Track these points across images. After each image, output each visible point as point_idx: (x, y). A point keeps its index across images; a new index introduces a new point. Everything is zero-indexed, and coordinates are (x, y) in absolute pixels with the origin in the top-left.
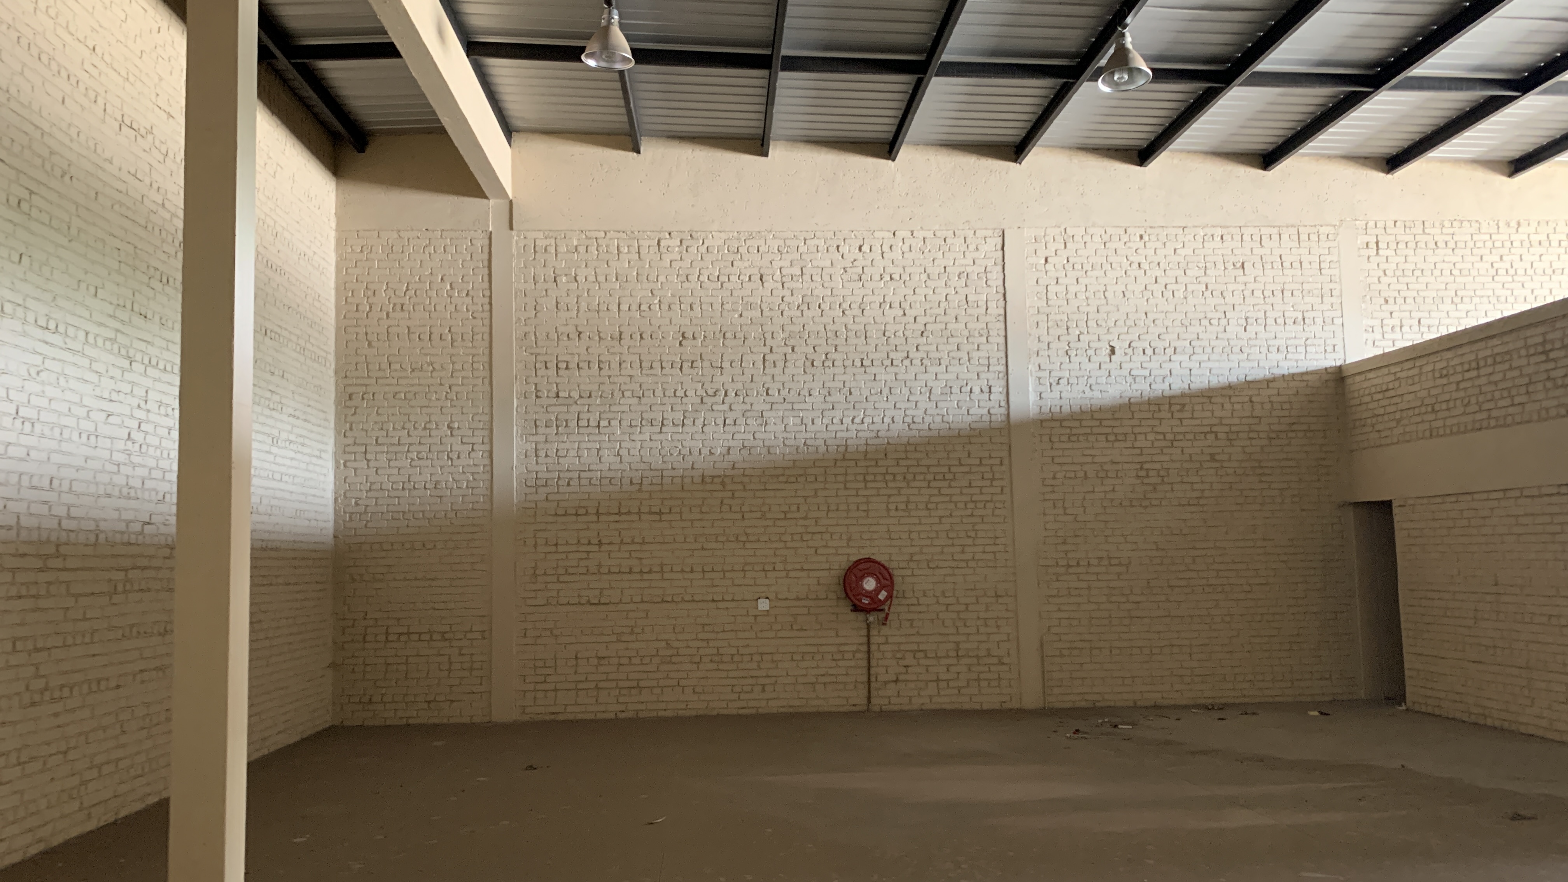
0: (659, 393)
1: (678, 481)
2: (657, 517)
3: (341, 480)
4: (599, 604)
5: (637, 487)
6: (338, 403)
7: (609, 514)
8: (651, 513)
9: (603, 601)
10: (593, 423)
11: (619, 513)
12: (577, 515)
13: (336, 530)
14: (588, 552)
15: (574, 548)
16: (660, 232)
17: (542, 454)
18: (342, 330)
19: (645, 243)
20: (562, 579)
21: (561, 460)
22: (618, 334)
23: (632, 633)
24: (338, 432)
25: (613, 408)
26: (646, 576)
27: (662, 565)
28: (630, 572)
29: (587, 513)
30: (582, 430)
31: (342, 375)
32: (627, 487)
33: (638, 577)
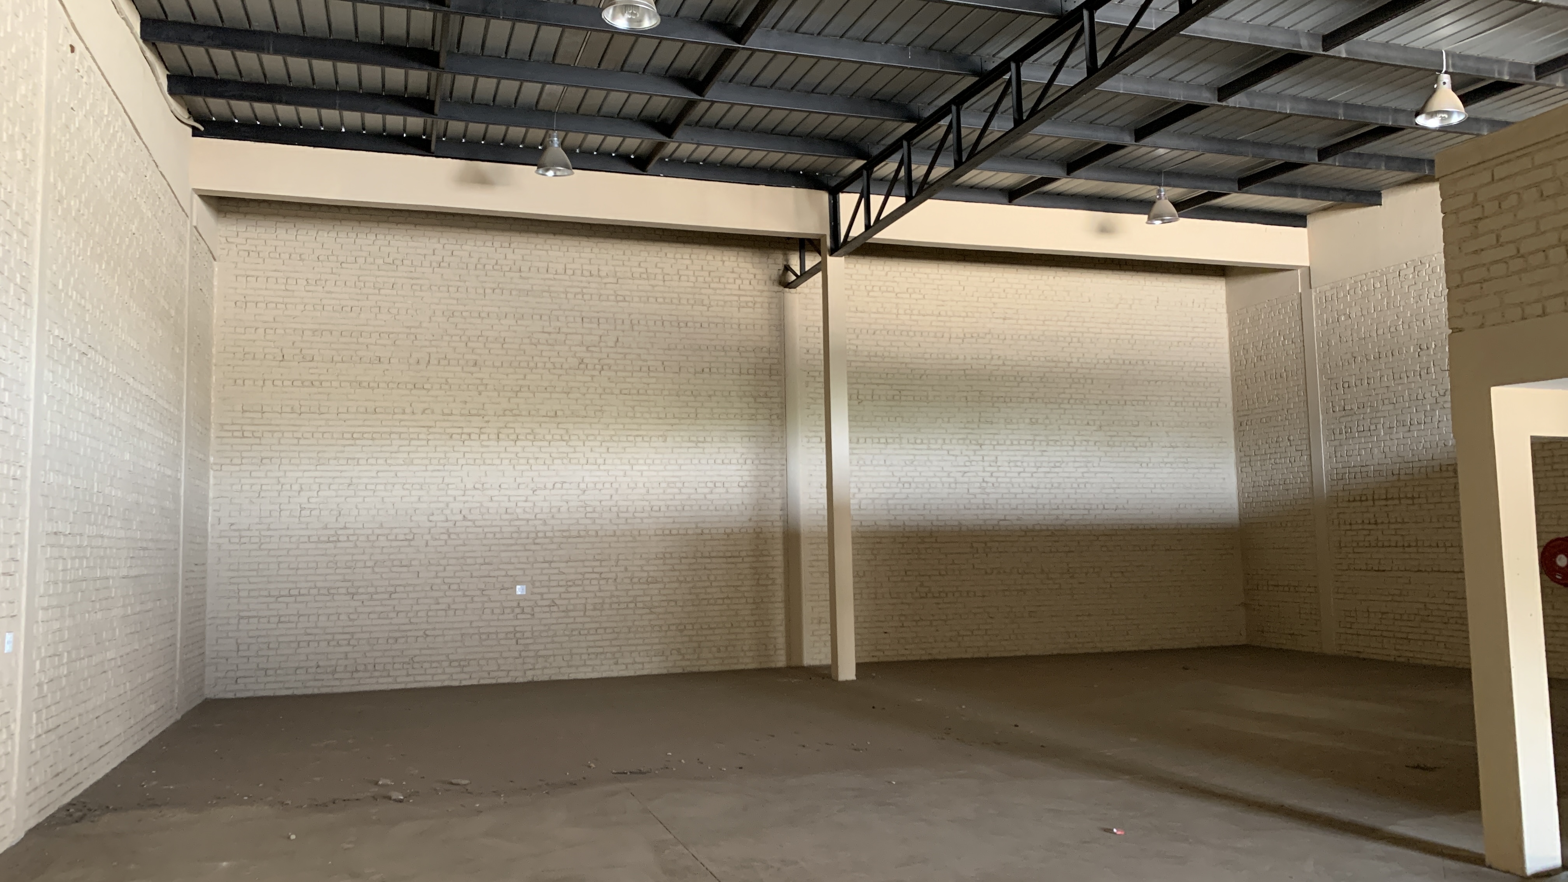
0: (1406, 398)
1: (1423, 470)
2: (1410, 502)
3: (1240, 480)
4: (1378, 571)
5: (1396, 477)
6: (1235, 429)
7: (1379, 499)
8: (1407, 498)
9: (1381, 568)
10: (1366, 428)
11: (1386, 499)
12: (1361, 501)
13: (1240, 514)
14: (1370, 530)
15: (1360, 527)
16: (1399, 265)
17: (1339, 455)
18: (1235, 378)
19: (1390, 276)
20: (1356, 550)
21: (1350, 459)
22: (1377, 355)
23: (1400, 595)
24: (1236, 449)
25: (1379, 415)
26: (1407, 550)
27: (1417, 540)
28: (1396, 547)
29: (1367, 500)
30: (1361, 434)
31: (1236, 410)
32: (1391, 478)
33: (1401, 550)
